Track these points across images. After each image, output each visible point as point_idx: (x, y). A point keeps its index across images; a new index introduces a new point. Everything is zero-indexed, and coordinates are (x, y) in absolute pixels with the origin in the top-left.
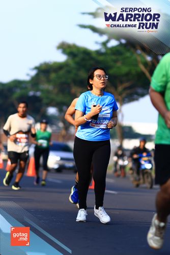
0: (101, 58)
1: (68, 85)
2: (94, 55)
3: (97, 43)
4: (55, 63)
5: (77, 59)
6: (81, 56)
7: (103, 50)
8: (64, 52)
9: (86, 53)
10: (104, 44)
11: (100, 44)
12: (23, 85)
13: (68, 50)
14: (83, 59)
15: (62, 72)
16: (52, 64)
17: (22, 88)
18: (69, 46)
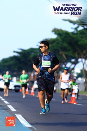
0: (75, 36)
1: (58, 50)
2: (71, 35)
3: (72, 28)
4: (51, 39)
5: (62, 37)
6: (64, 35)
7: (76, 32)
8: (56, 33)
9: (67, 33)
10: (76, 29)
11: (74, 29)
12: (35, 51)
13: (58, 32)
14: (65, 37)
15: (54, 44)
16: (49, 39)
17: (34, 52)
18: (58, 30)
